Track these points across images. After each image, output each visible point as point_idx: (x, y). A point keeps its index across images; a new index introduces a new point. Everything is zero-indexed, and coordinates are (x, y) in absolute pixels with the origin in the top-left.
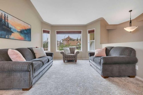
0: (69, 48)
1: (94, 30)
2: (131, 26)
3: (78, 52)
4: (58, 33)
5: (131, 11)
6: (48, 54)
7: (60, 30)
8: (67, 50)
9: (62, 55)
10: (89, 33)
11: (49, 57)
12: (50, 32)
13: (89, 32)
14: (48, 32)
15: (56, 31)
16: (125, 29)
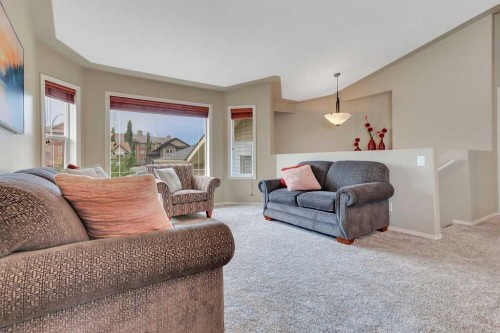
1: (251, 109)
2: (338, 110)
3: (217, 184)
4: (117, 103)
5: (339, 74)
10: (232, 118)
12: (78, 97)
13: (235, 114)
14: (70, 96)
15: (108, 94)
16: (326, 116)
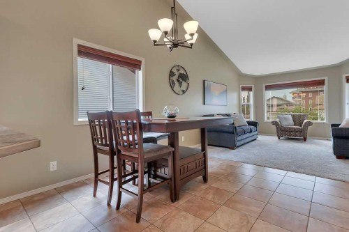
0: (290, 116)
3: (310, 124)
4: (268, 88)
6: (250, 123)
7: (274, 82)
8: (285, 118)
9: (274, 126)
10: (347, 82)
11: (252, 127)
12: (253, 89)
14: (250, 89)
15: (264, 85)
